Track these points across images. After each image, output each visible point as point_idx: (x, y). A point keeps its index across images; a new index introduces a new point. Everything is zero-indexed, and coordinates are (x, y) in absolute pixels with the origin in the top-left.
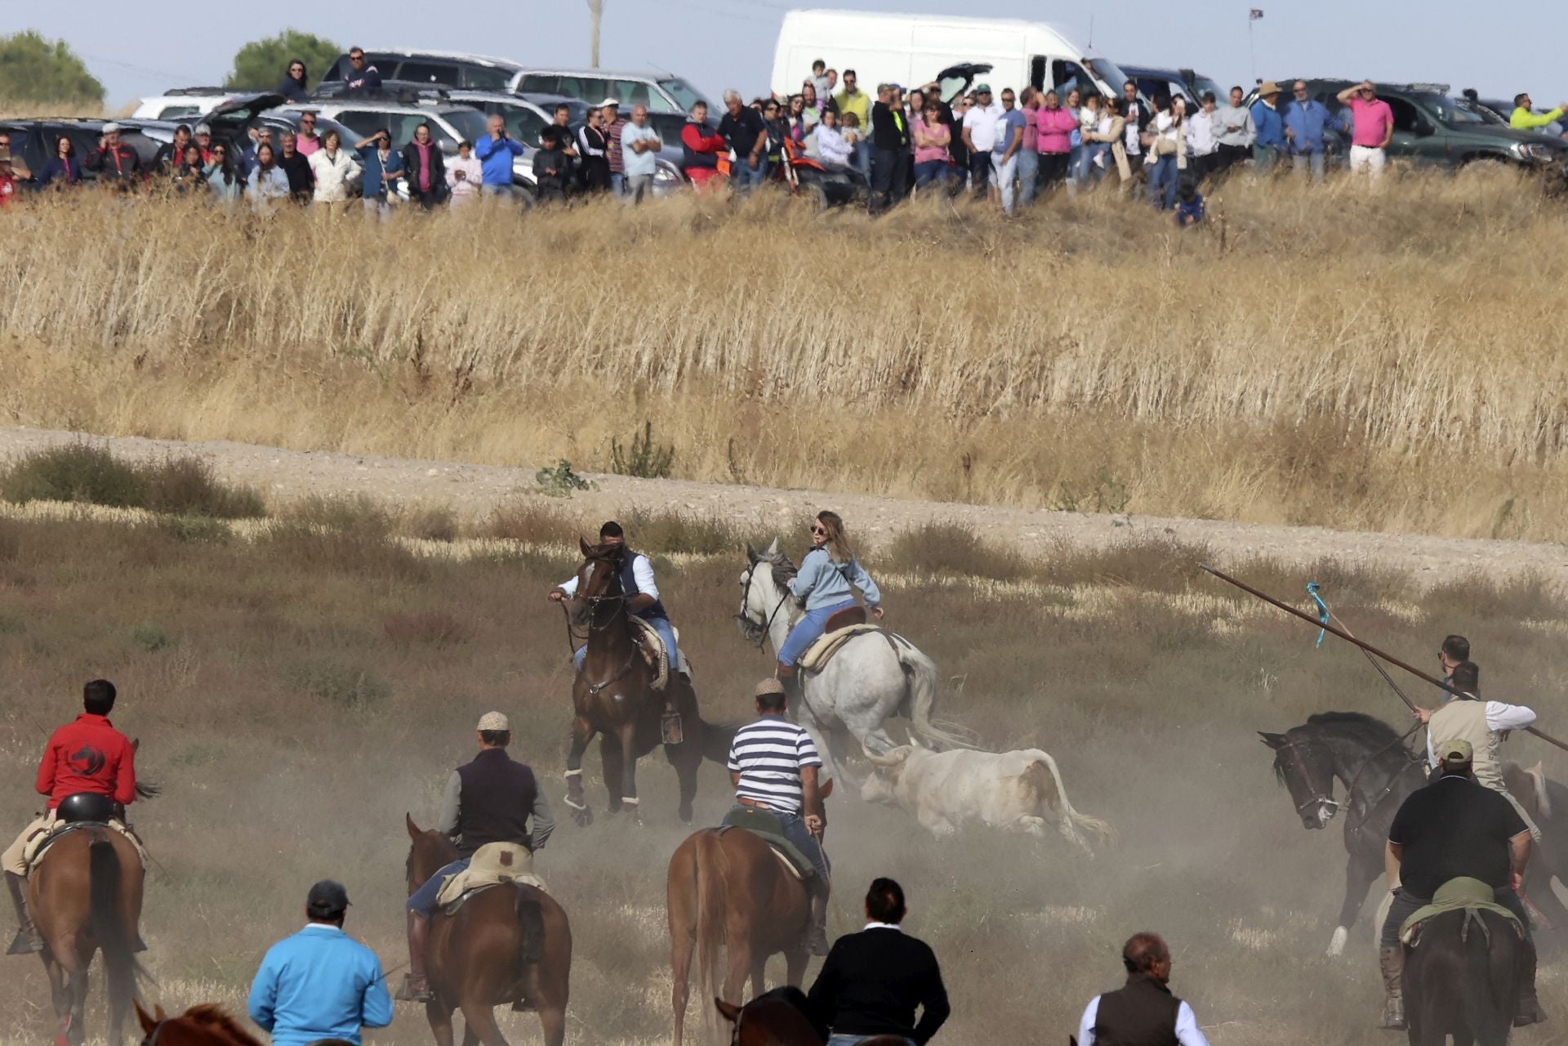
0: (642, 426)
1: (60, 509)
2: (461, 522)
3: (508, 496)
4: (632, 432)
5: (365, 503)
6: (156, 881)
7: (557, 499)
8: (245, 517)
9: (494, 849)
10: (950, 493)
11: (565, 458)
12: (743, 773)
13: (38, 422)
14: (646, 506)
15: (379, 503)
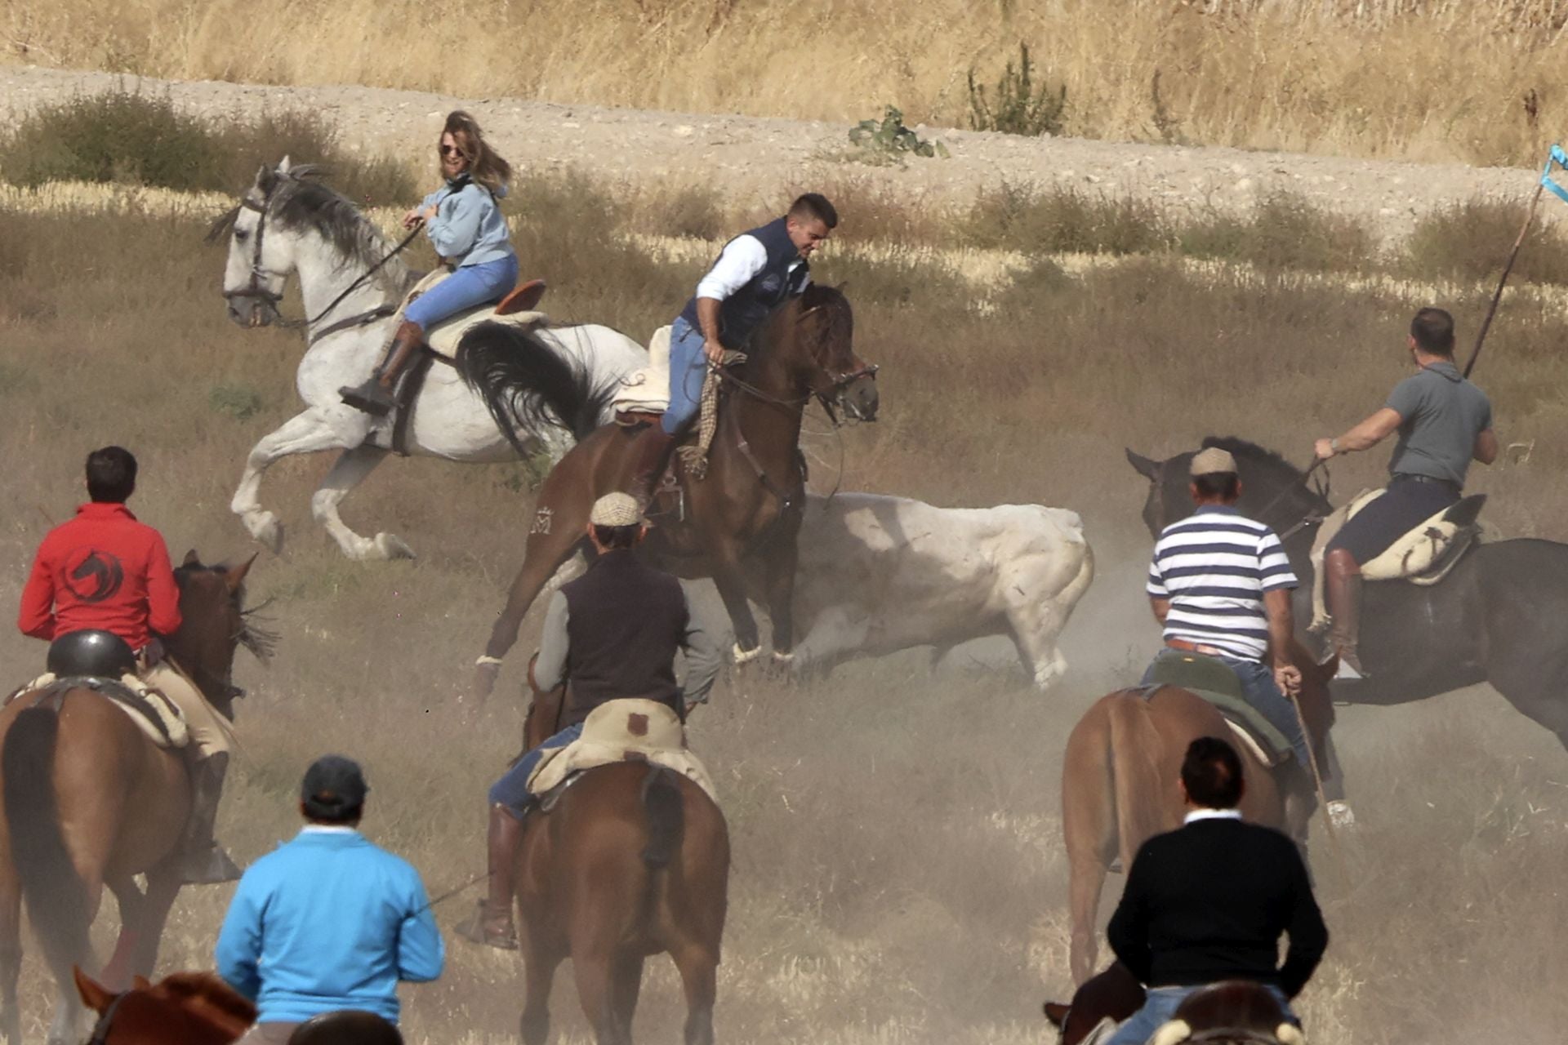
0: (1014, 51)
1: (92, 196)
2: (729, 209)
3: (806, 166)
4: (1001, 62)
5: (578, 183)
6: (250, 783)
7: (882, 170)
8: (386, 205)
9: (618, 710)
10: (1507, 154)
11: (895, 104)
12: (1173, 600)
13: (56, 59)
14: (1024, 178)
15: (596, 180)
